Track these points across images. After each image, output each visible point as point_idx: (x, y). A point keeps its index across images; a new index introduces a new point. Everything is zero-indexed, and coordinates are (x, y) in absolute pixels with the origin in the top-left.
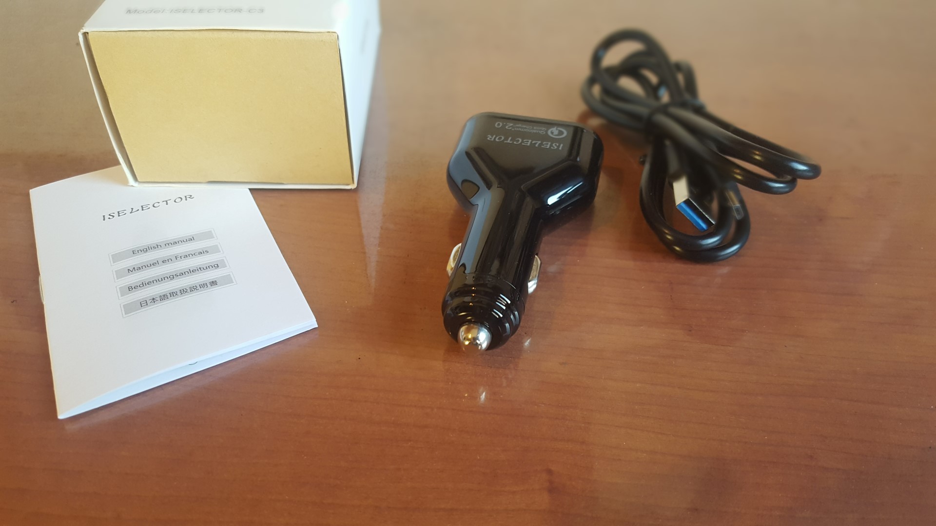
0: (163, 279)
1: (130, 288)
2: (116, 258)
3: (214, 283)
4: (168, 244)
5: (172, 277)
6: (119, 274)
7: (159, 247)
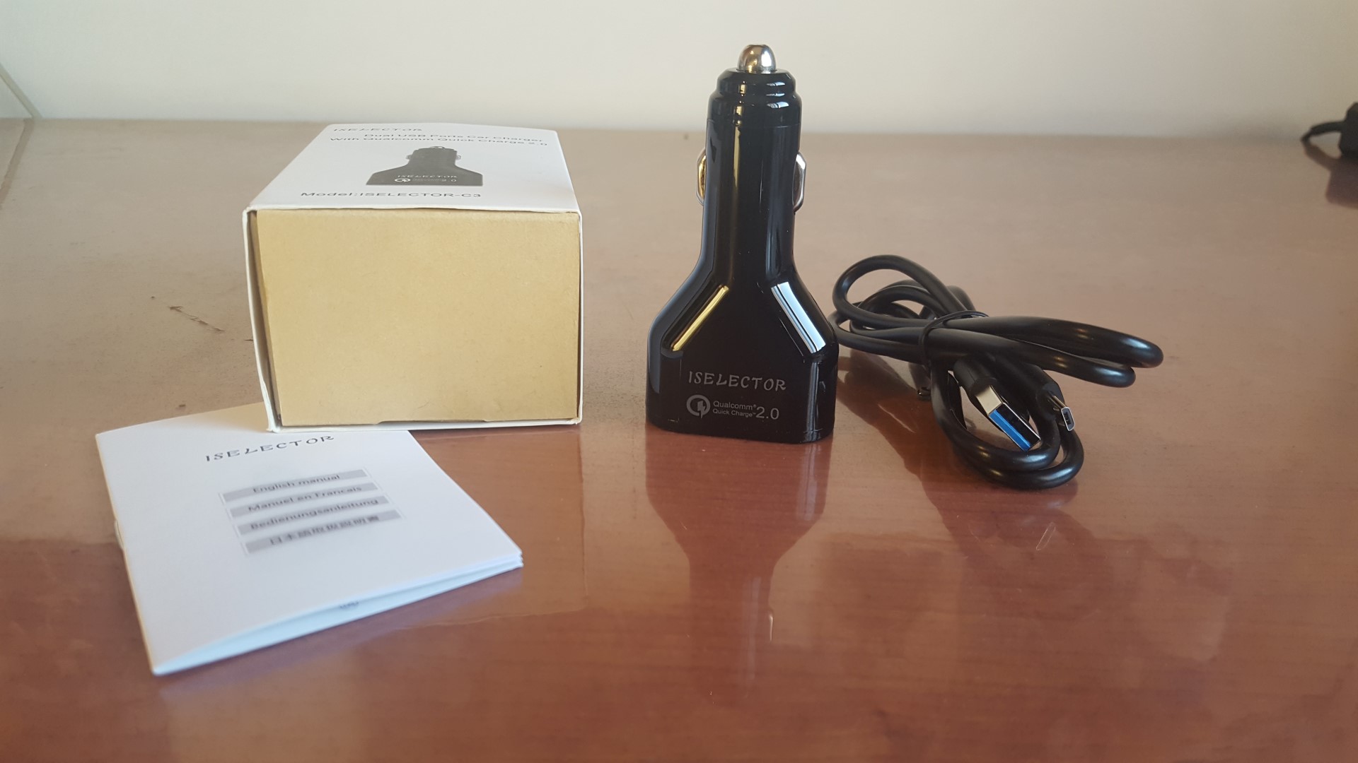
0: (301, 516)
1: (254, 526)
2: (229, 497)
3: (373, 519)
4: (302, 483)
5: (314, 513)
6: (236, 513)
7: (291, 485)
